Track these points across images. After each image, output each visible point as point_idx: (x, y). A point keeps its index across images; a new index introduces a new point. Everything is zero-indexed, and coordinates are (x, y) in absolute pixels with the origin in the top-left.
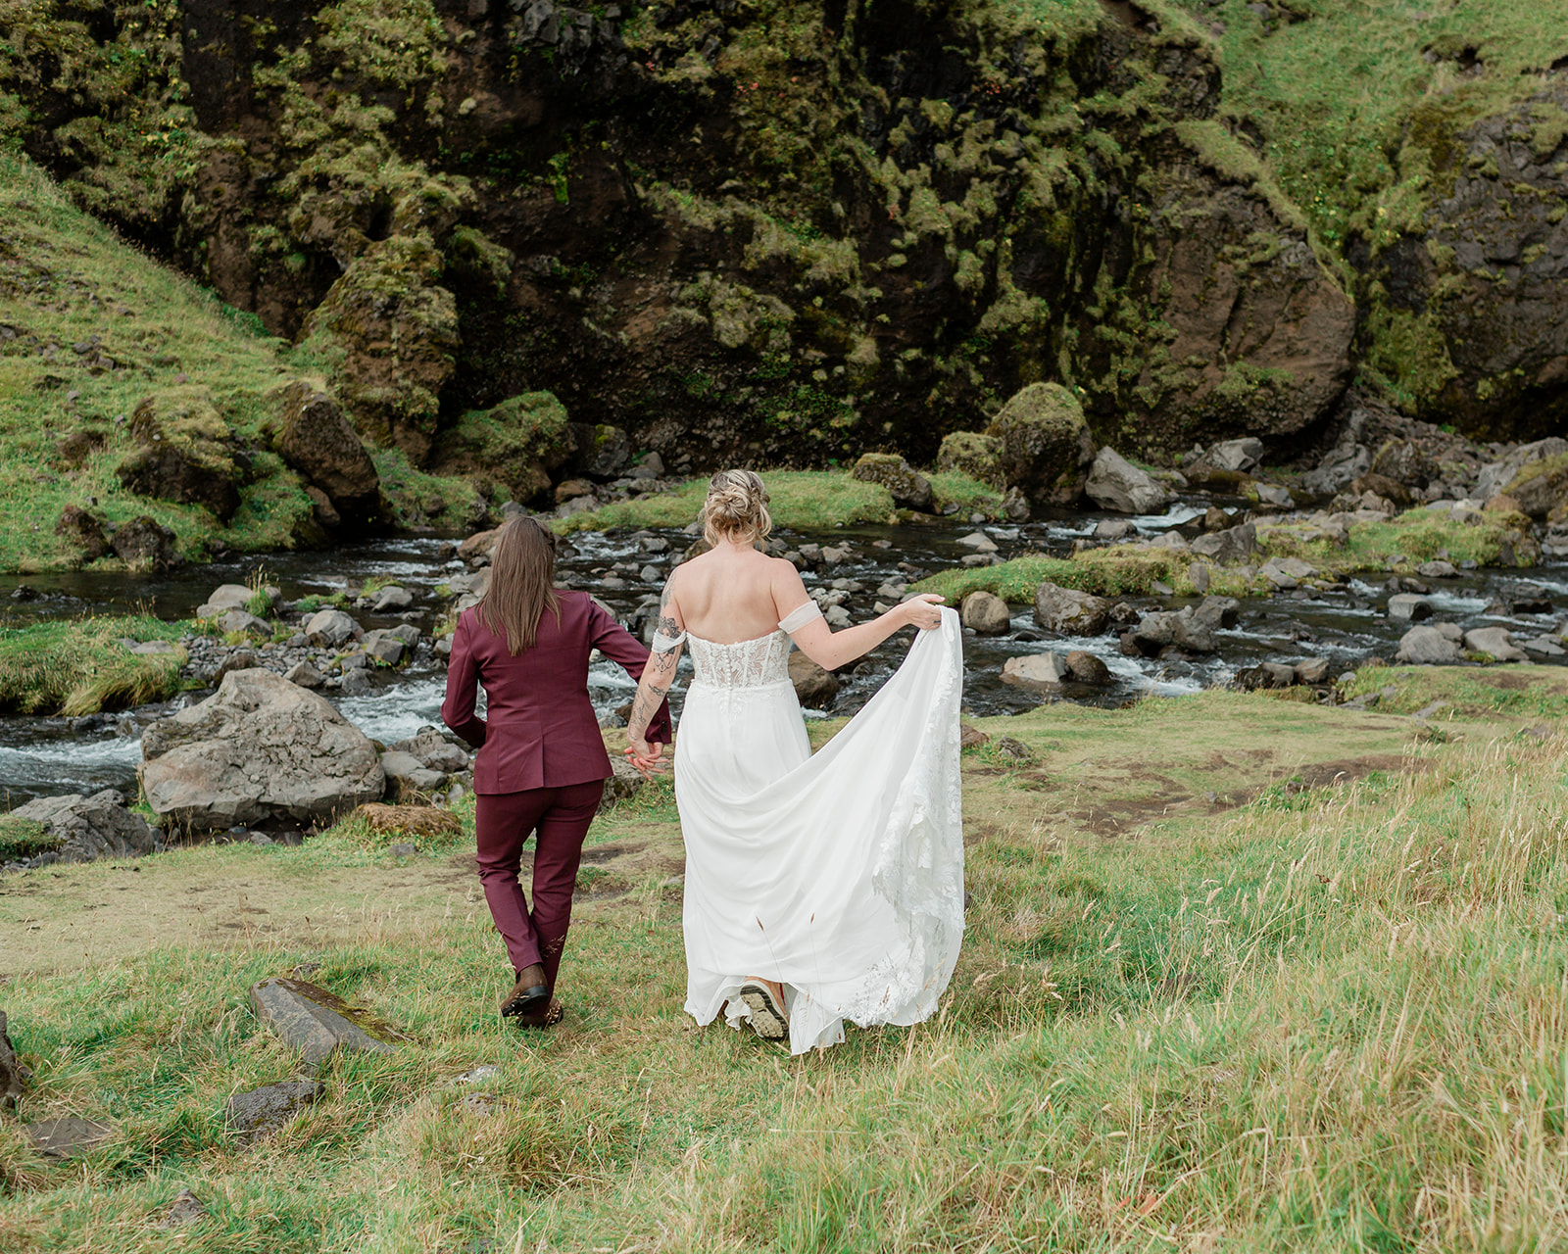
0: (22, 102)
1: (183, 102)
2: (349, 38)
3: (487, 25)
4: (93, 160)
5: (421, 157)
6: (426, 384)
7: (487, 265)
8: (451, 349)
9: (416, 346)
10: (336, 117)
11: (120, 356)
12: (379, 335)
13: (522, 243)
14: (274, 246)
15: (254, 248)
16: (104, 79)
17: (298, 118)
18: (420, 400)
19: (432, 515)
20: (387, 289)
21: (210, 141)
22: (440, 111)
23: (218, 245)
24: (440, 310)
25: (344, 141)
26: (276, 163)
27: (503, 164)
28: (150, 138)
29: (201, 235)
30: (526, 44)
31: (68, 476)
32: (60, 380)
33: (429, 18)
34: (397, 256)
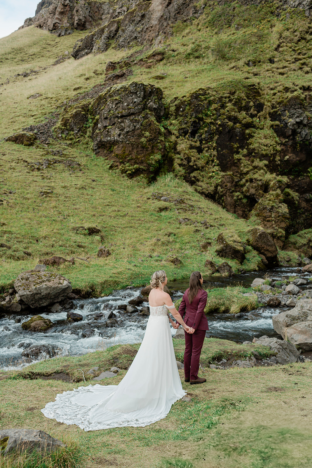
0: (183, 169)
1: (217, 165)
2: (256, 145)
3: (291, 137)
4: (198, 180)
5: (275, 172)
6: (282, 228)
7: (293, 198)
8: (288, 219)
9: (279, 218)
10: (254, 164)
11: (212, 224)
12: (269, 216)
13: (301, 191)
14: (240, 197)
15: (235, 198)
16: (200, 162)
17: (245, 166)
18: (281, 232)
19: (288, 261)
20: (270, 204)
21: (224, 174)
22: (279, 160)
23: (226, 198)
24: (284, 209)
25: (256, 170)
26: (240, 177)
27: (296, 171)
28: (210, 174)
29: (222, 196)
30: (301, 141)
31: (204, 253)
32: (199, 230)
33: (276, 138)
34: (272, 196)
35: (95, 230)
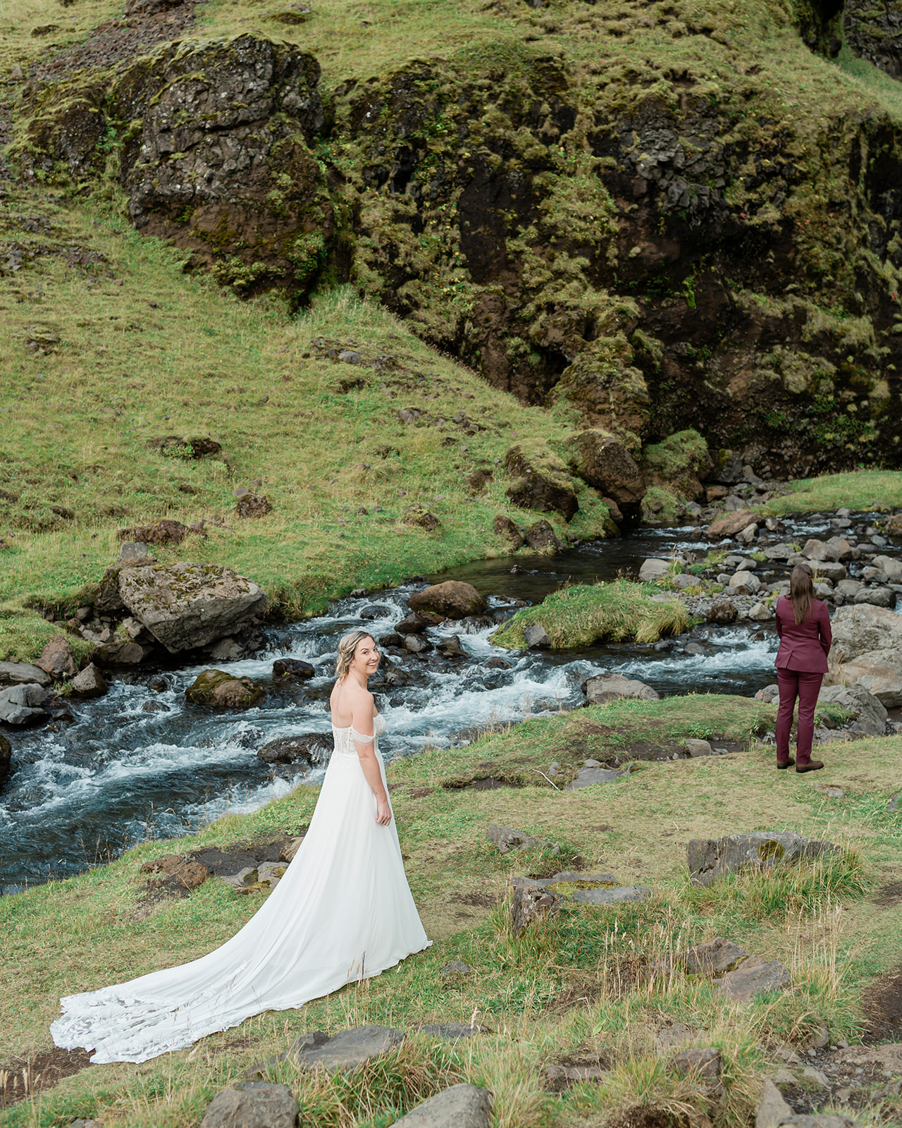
0: (380, 275)
1: (463, 266)
2: (560, 216)
3: (646, 200)
4: (417, 305)
5: (605, 287)
6: (633, 429)
7: (649, 352)
8: (647, 406)
9: (626, 406)
10: (555, 266)
11: (481, 423)
12: (602, 400)
13: (669, 336)
14: (521, 350)
15: (510, 352)
16: (421, 256)
17: (532, 269)
18: (631, 440)
19: (656, 512)
20: (605, 371)
21: (480, 288)
22: (616, 257)
23: (487, 352)
24: (637, 382)
25: (560, 280)
26: (521, 298)
27: (657, 286)
28: (445, 290)
29: (476, 347)
30: (669, 209)
31: (478, 498)
32: (454, 440)
33: (606, 199)
34: (607, 350)
35: (209, 446)
